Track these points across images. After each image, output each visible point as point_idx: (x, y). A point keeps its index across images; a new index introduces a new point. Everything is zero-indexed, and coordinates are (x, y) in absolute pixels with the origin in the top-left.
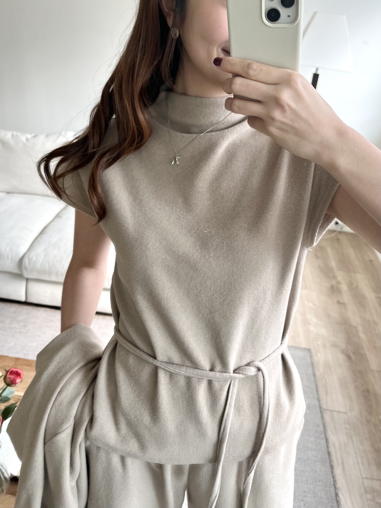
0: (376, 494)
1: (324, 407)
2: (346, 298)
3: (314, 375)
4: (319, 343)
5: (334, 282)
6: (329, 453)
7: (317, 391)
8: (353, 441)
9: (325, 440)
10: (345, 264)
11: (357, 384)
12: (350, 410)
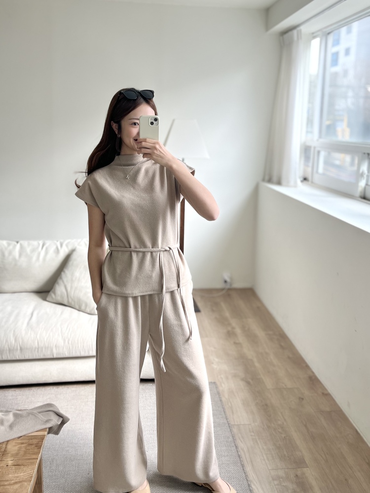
0: (281, 480)
1: (232, 423)
2: (241, 339)
3: (221, 400)
4: (222, 376)
5: (230, 329)
6: (239, 456)
7: (224, 412)
8: (258, 444)
9: (235, 447)
10: (237, 313)
11: (258, 401)
12: (254, 422)
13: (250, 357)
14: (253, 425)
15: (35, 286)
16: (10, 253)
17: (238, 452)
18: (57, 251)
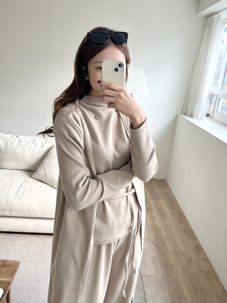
2: (155, 214)
5: (149, 206)
6: (145, 299)
8: (159, 291)
9: (143, 293)
10: (154, 196)
11: (161, 260)
12: (157, 274)
13: (159, 227)
14: (157, 277)
18: (43, 145)
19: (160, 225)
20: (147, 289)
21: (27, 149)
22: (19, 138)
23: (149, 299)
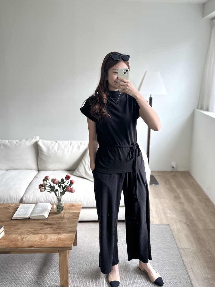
0: (209, 280)
1: (180, 247)
2: (183, 200)
3: (173, 234)
4: (173, 221)
5: (176, 194)
6: (185, 266)
7: (175, 241)
8: (195, 259)
9: (182, 261)
10: (180, 186)
11: (194, 236)
12: (192, 247)
13: (189, 211)
14: (192, 249)
15: (66, 167)
16: (53, 148)
17: (184, 264)
18: (79, 147)
19: (189, 209)
20: (185, 258)
21: (66, 151)
22: (58, 143)
23: (188, 266)
